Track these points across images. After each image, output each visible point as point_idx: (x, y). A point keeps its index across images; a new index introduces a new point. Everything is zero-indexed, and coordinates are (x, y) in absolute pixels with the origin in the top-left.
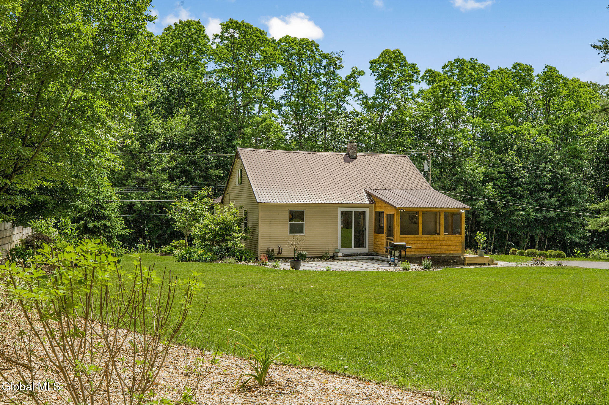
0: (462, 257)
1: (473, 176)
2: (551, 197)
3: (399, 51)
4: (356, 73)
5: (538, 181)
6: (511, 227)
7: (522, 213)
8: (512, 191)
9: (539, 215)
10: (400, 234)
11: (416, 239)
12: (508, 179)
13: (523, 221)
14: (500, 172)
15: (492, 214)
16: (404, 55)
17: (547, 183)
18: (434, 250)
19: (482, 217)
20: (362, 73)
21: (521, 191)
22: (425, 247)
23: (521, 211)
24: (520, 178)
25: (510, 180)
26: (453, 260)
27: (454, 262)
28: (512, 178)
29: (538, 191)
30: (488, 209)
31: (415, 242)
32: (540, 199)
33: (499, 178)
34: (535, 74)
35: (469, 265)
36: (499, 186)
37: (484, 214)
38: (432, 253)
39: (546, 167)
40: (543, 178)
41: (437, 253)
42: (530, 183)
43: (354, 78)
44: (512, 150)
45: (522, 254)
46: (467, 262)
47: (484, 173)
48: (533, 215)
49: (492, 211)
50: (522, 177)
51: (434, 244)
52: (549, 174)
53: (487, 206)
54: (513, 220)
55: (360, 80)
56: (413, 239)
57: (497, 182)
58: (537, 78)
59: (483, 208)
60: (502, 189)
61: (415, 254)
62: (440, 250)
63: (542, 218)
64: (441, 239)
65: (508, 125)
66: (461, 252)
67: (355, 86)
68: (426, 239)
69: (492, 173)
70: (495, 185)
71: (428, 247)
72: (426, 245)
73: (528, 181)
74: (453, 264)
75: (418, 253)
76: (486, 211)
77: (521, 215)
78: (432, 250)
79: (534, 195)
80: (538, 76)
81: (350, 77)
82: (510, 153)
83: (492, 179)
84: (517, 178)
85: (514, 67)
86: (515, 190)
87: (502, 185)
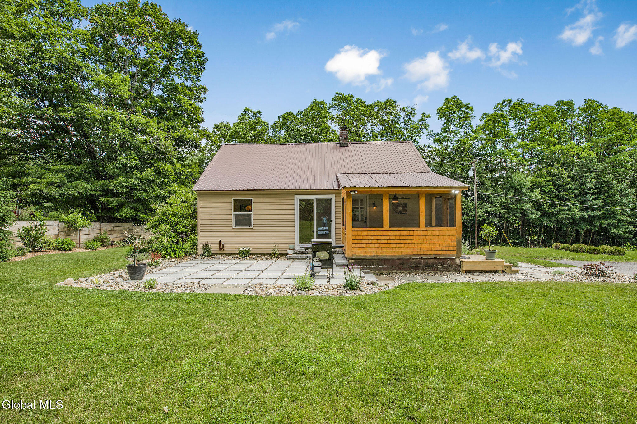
0: (457, 261)
1: (522, 185)
2: (596, 199)
3: (456, 97)
4: (425, 117)
5: (583, 187)
6: (557, 224)
7: (568, 213)
8: (558, 195)
9: (584, 214)
10: (353, 227)
11: (379, 233)
12: (554, 186)
13: (568, 219)
14: (546, 181)
15: (540, 214)
16: (460, 99)
17: (592, 188)
18: (409, 249)
19: (531, 216)
20: (429, 116)
21: (566, 195)
22: (394, 245)
23: (567, 211)
24: (566, 185)
25: (556, 187)
26: (442, 264)
27: (443, 267)
28: (558, 185)
29: (583, 195)
30: (536, 210)
31: (378, 238)
32: (585, 201)
33: (546, 185)
34: (576, 107)
35: (467, 272)
36: (546, 192)
37: (533, 214)
38: (406, 253)
39: (590, 176)
40: (588, 184)
41: (415, 253)
42: (575, 189)
43: (424, 120)
44: (557, 164)
45: (566, 249)
46: (464, 268)
47: (532, 182)
48: (579, 214)
49: (541, 211)
50: (568, 184)
51: (409, 241)
52: (594, 181)
53: (535, 207)
54: (559, 218)
55: (428, 121)
56: (374, 233)
57: (543, 189)
58: (578, 110)
59: (531, 209)
60: (549, 194)
61: (377, 255)
62: (419, 249)
63: (587, 217)
64: (420, 233)
65: (554, 145)
66: (455, 253)
67: (426, 127)
68: (396, 233)
69: (539, 182)
70: (542, 191)
71: (400, 245)
72: (396, 241)
73: (573, 187)
74: (441, 271)
75: (382, 253)
76: (534, 212)
77: (567, 214)
78: (405, 249)
79: (579, 198)
80: (579, 108)
81: (421, 120)
82: (557, 166)
83: (540, 187)
84: (563, 185)
85: (557, 104)
86: (561, 195)
87: (549, 191)
